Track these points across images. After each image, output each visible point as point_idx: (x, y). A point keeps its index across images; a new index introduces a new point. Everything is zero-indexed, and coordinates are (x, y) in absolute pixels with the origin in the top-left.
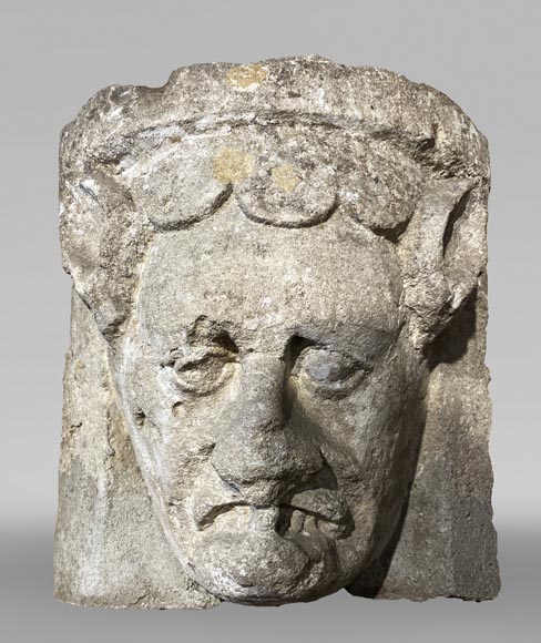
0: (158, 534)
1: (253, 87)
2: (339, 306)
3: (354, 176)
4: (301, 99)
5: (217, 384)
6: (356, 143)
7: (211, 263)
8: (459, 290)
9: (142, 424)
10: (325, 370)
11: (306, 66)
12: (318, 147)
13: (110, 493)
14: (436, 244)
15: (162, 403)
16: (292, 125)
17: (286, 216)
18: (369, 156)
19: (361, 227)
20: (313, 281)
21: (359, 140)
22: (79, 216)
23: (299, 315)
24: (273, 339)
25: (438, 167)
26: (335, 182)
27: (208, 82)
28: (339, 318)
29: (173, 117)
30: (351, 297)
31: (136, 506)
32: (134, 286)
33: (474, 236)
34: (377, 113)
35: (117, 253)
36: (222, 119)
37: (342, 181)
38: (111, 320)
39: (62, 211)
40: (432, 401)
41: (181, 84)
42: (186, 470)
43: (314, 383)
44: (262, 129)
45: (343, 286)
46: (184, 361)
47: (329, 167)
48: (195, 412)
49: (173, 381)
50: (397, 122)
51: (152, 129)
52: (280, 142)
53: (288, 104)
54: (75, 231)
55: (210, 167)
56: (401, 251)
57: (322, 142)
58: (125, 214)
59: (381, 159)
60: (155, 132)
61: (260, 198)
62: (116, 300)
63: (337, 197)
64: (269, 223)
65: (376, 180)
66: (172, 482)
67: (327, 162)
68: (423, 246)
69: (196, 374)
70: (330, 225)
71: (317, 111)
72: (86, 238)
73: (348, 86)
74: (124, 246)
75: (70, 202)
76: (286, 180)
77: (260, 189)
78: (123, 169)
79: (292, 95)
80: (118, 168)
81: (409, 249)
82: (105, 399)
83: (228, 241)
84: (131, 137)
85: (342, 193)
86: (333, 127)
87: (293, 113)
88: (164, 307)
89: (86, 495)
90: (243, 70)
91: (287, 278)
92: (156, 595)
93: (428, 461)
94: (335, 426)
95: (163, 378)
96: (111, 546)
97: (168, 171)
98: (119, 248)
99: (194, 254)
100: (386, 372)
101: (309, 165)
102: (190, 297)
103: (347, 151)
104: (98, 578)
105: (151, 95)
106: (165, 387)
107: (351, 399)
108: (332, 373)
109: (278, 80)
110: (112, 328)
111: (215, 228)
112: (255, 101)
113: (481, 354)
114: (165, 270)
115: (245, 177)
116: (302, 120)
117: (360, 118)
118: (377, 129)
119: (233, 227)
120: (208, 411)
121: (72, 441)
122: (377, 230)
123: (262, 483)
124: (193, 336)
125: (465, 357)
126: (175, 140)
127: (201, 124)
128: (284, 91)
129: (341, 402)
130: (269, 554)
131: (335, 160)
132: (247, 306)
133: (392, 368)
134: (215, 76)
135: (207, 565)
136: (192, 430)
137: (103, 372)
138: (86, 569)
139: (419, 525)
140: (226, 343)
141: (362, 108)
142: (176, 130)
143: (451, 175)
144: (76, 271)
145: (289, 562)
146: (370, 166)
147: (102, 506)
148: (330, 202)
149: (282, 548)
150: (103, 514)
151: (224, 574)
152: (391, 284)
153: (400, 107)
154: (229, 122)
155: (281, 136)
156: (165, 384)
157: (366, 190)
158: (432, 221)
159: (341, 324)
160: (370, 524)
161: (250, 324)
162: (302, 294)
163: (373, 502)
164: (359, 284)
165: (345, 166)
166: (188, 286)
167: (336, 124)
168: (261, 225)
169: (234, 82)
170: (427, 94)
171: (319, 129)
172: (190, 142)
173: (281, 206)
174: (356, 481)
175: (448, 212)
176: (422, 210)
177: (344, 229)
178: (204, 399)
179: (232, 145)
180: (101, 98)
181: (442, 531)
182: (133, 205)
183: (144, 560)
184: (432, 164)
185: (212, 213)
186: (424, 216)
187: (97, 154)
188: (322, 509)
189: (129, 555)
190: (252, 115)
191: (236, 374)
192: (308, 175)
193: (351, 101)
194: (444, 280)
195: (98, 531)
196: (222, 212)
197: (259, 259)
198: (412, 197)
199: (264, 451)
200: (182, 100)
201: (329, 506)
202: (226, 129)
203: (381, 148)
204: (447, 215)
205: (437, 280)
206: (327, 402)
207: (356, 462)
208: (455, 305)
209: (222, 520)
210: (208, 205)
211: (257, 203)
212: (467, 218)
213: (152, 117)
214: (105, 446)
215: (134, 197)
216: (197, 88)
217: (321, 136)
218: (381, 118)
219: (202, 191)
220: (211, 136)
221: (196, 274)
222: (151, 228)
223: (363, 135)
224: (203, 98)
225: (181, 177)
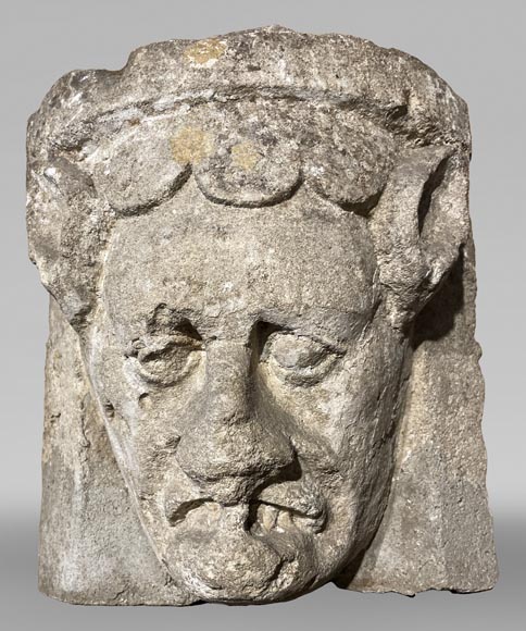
0: (135, 527)
1: (211, 63)
2: (305, 288)
3: (319, 150)
4: (261, 72)
5: (182, 373)
6: (321, 114)
7: (170, 249)
8: (438, 264)
9: (112, 416)
10: (293, 356)
11: (266, 38)
12: (280, 121)
13: (86, 486)
14: (411, 217)
15: (128, 395)
16: (253, 100)
17: (247, 196)
18: (336, 128)
19: (328, 203)
20: (277, 263)
21: (324, 110)
22: (45, 205)
23: (262, 299)
24: (236, 326)
25: (413, 135)
26: (298, 157)
27: (166, 60)
28: (305, 301)
29: (131, 99)
30: (318, 278)
31: (113, 498)
32: (98, 274)
33: (454, 206)
34: (343, 83)
35: (78, 241)
36: (180, 98)
37: (306, 156)
38: (77, 310)
39: (29, 201)
40: (417, 381)
42: (155, 464)
43: (283, 370)
44: (221, 106)
45: (309, 267)
46: (146, 351)
47: (292, 142)
48: (162, 404)
49: (137, 372)
50: (364, 90)
51: (111, 112)
52: (240, 118)
53: (248, 78)
54: (41, 220)
55: (169, 148)
56: (374, 226)
57: (284, 116)
58: (86, 201)
59: (349, 130)
60: (113, 116)
61: (220, 178)
62: (80, 290)
63: (301, 172)
64: (229, 204)
65: (344, 152)
66: (142, 476)
67: (289, 136)
68: (397, 219)
69: (159, 364)
70: (294, 202)
71: (279, 84)
72: (52, 227)
73: (311, 55)
74: (85, 234)
75: (36, 191)
76: (246, 158)
77: (219, 167)
78: (86, 156)
79: (252, 69)
80: (81, 154)
81: (382, 224)
82: (80, 390)
83: (188, 225)
84: (90, 122)
85: (306, 168)
86: (297, 99)
87: (253, 87)
88: (125, 295)
89: (65, 487)
90: (201, 46)
91: (249, 260)
92: (135, 590)
93: (415, 445)
94: (308, 415)
95: (128, 369)
96: (89, 540)
97: (128, 155)
98: (80, 237)
99: (153, 240)
100: (360, 355)
101: (271, 141)
102: (149, 285)
103: (311, 123)
104: (76, 573)
105: (110, 79)
106: (130, 378)
107: (323, 386)
108: (300, 360)
109: (237, 54)
110: (79, 318)
111: (174, 212)
112: (213, 77)
113: (470, 328)
114: (126, 257)
115: (203, 156)
116: (263, 93)
117: (325, 88)
118: (343, 98)
119: (192, 209)
120: (174, 402)
121: (52, 431)
122: (346, 205)
123: (228, 480)
124: (153, 326)
125: (452, 333)
126: (135, 122)
127: (159, 105)
128: (243, 65)
129: (313, 389)
130: (237, 555)
131: (299, 134)
132: (207, 292)
133: (367, 351)
134: (172, 54)
135: (178, 564)
136: (159, 422)
137: (77, 362)
138: (65, 563)
139: (408, 513)
140: (188, 332)
141: (326, 78)
142: (134, 112)
143: (427, 143)
144: (41, 261)
145: (258, 564)
146: (337, 138)
147: (78, 499)
148: (294, 178)
149: (250, 549)
150: (80, 508)
151: (193, 575)
152: (362, 262)
153: (368, 74)
154: (188, 101)
155: (242, 112)
156: (130, 375)
157: (332, 163)
158: (405, 193)
159: (307, 307)
160: (351, 516)
161: (212, 311)
162: (266, 277)
163: (352, 494)
164: (326, 263)
165: (309, 140)
166: (147, 273)
167: (299, 96)
168: (221, 206)
169: (192, 59)
170: (397, 60)
171: (281, 102)
172: (150, 124)
173: (242, 185)
174: (332, 472)
175: (423, 182)
176: (395, 181)
177: (309, 206)
178: (170, 390)
179: (190, 124)
180: (63, 84)
181: (432, 519)
182: (95, 191)
183: (122, 554)
184: (405, 132)
185: (171, 196)
186: (398, 188)
187: (59, 142)
188: (296, 504)
189: (107, 550)
190: (209, 93)
191: (202, 363)
192: (269, 151)
193: (314, 71)
194: (421, 254)
195: (75, 524)
196: (181, 194)
197: (219, 242)
198: (384, 168)
199: (228, 446)
200: (140, 81)
201: (303, 501)
202: (185, 108)
203: (349, 118)
204: (422, 185)
205: (413, 255)
206: (298, 389)
207: (331, 452)
208: (434, 281)
209: (193, 515)
210: (167, 188)
211: (216, 183)
212: (446, 187)
213: (110, 100)
214: (80, 437)
215: (96, 183)
216: (154, 68)
217: (283, 109)
218: (347, 86)
219: (161, 173)
220: (169, 116)
221: (156, 259)
222: (113, 214)
223: (328, 106)
224: (161, 77)
225: (140, 160)
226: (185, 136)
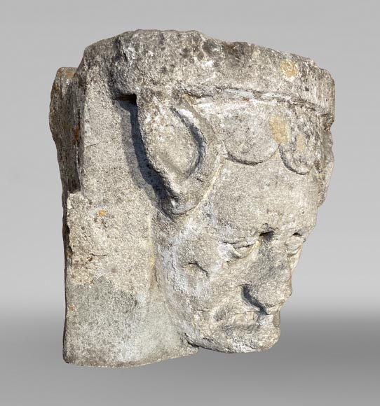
1: (292, 79)
4: (309, 92)
6: (318, 120)
7: (269, 192)
11: (311, 69)
13: (148, 304)
15: (218, 262)
16: (302, 106)
17: (302, 169)
20: (307, 205)
21: (318, 117)
22: (163, 128)
26: (315, 147)
27: (271, 66)
29: (251, 86)
31: (159, 308)
36: (276, 96)
37: (317, 147)
41: (255, 61)
44: (290, 106)
47: (313, 138)
48: (233, 267)
49: (230, 251)
51: (237, 89)
52: (297, 117)
53: (305, 95)
54: (158, 138)
55: (270, 129)
57: (310, 120)
58: (215, 146)
60: (237, 92)
61: (293, 156)
67: (312, 134)
69: (244, 249)
70: (311, 172)
71: (314, 102)
73: (322, 85)
75: (155, 114)
76: (301, 145)
78: (200, 103)
79: (306, 89)
80: (198, 101)
83: (277, 180)
84: (220, 89)
85: (316, 154)
88: (239, 213)
90: (288, 64)
95: (222, 249)
97: (241, 121)
99: (259, 184)
101: (308, 136)
102: (259, 212)
103: (317, 126)
109: (302, 76)
111: (270, 169)
112: (293, 90)
115: (287, 140)
116: (306, 105)
117: (324, 107)
119: (278, 170)
120: (240, 265)
126: (246, 99)
127: (263, 96)
128: (304, 86)
131: (315, 132)
132: (283, 219)
134: (274, 63)
136: (232, 276)
148: (314, 160)
154: (278, 98)
155: (298, 114)
156: (223, 252)
165: (317, 137)
166: (257, 204)
167: (315, 109)
168: (291, 172)
169: (284, 72)
171: (309, 111)
172: (255, 104)
173: (300, 162)
177: (314, 174)
179: (278, 115)
180: (193, 43)
183: (161, 337)
185: (269, 159)
191: (256, 246)
192: (308, 142)
196: (272, 159)
200: (256, 74)
202: (275, 102)
210: (270, 156)
211: (292, 159)
215: (214, 130)
216: (264, 69)
217: (310, 115)
219: (267, 146)
220: (266, 103)
221: (261, 197)
222: (226, 156)
223: (320, 115)
224: (268, 78)
225: (252, 130)
226: (276, 122)
